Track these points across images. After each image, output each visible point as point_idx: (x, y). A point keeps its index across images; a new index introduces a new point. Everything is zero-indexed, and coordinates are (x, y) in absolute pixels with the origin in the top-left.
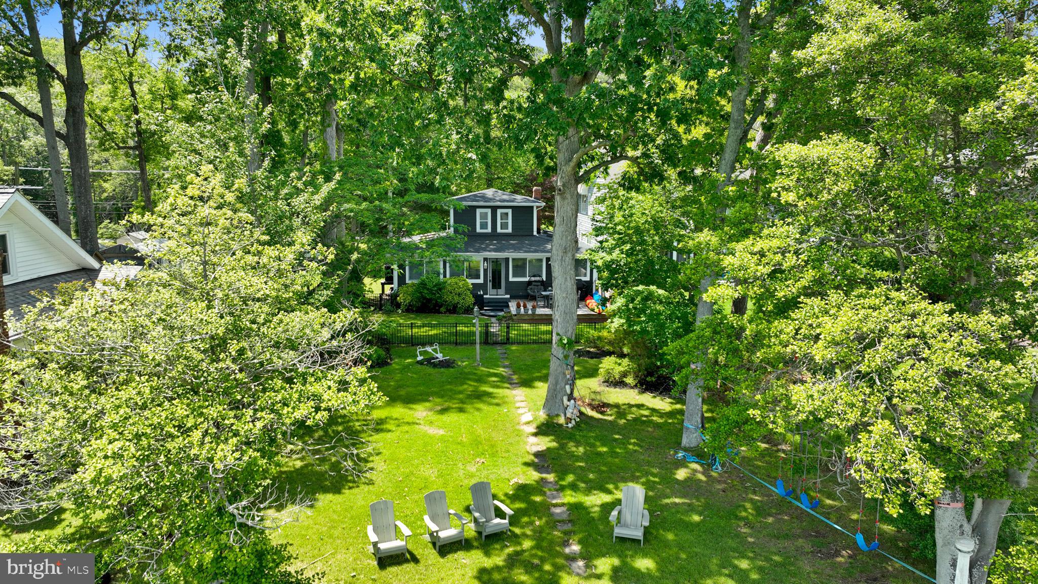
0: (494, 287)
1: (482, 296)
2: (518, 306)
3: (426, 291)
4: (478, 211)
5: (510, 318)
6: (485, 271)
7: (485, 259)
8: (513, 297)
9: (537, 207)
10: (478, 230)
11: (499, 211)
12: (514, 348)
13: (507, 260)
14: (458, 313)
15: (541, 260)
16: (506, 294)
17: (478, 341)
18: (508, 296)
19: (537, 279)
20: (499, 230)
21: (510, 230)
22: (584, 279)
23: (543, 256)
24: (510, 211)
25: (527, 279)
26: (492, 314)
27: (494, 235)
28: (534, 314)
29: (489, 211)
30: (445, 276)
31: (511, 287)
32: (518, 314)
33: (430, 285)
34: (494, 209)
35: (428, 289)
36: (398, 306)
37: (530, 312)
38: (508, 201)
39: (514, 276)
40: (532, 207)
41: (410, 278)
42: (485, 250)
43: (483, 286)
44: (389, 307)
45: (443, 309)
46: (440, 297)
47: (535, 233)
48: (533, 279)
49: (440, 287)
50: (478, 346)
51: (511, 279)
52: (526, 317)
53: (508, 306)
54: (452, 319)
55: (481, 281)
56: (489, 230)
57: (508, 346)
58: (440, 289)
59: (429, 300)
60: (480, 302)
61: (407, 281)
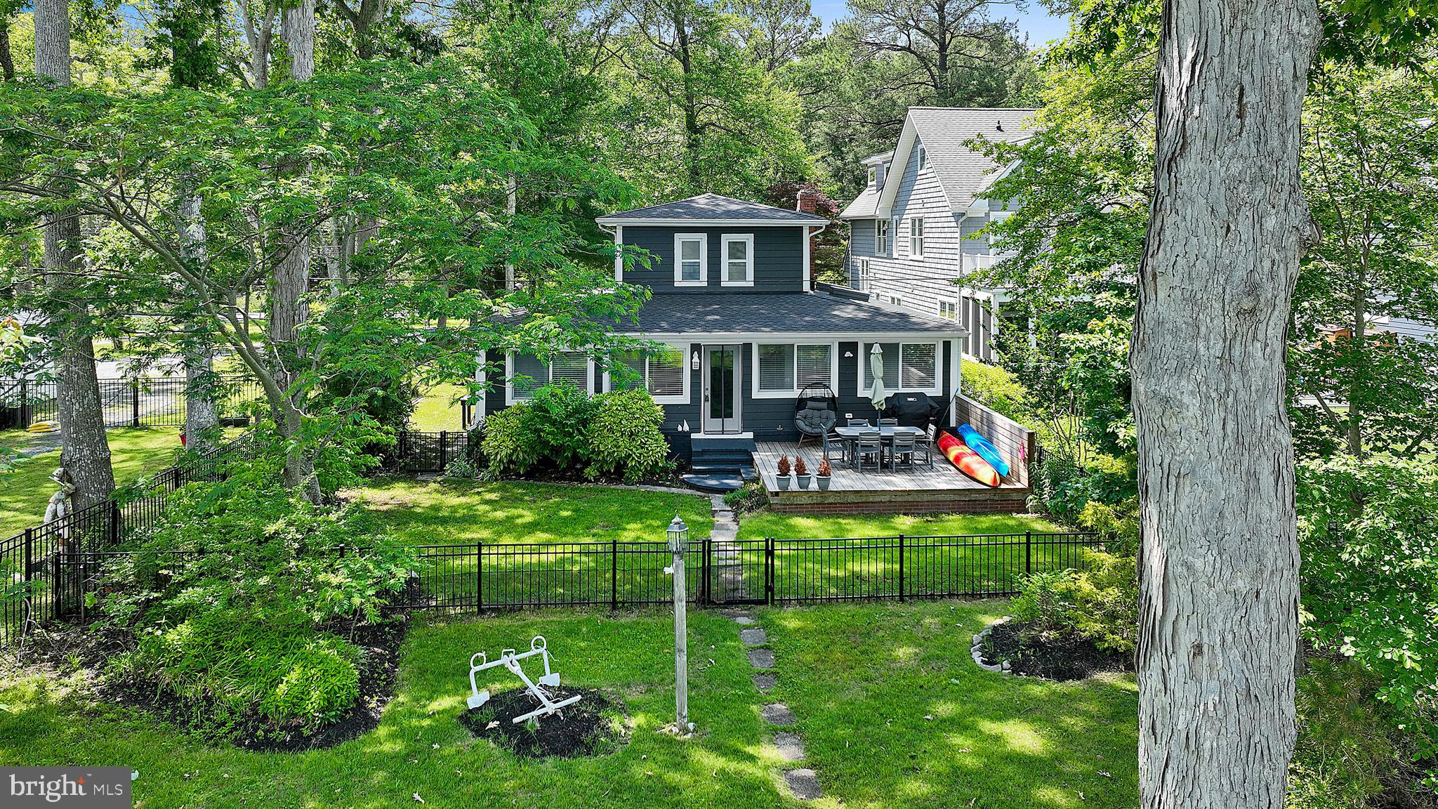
0: (715, 414)
1: (687, 435)
2: (784, 468)
3: (547, 427)
4: (679, 238)
5: (761, 501)
6: (695, 374)
7: (695, 348)
8: (765, 437)
9: (812, 229)
10: (679, 282)
11: (726, 239)
12: (791, 620)
13: (747, 348)
14: (628, 482)
15: (826, 349)
16: (745, 429)
17: (680, 591)
18: (750, 435)
19: (819, 393)
20: (725, 282)
21: (749, 282)
22: (929, 392)
23: (832, 339)
24: (749, 239)
25: (795, 393)
26: (713, 482)
27: (714, 292)
28: (823, 490)
29: (703, 238)
30: (598, 389)
31: (757, 415)
32: (784, 490)
33: (557, 411)
34: (714, 234)
35: (554, 423)
36: (483, 462)
37: (814, 486)
38: (745, 216)
39: (763, 386)
40: (799, 230)
41: (517, 393)
42: (692, 325)
43: (690, 413)
44: (461, 465)
45: (590, 472)
46: (585, 443)
47: (806, 287)
48: (810, 393)
49: (584, 416)
50: (680, 609)
51: (757, 394)
52: (805, 500)
53: (750, 462)
54: (612, 497)
55: (685, 399)
56: (703, 281)
57: (772, 613)
58: (585, 423)
59: (557, 450)
60: (682, 449)
61: (509, 401)
